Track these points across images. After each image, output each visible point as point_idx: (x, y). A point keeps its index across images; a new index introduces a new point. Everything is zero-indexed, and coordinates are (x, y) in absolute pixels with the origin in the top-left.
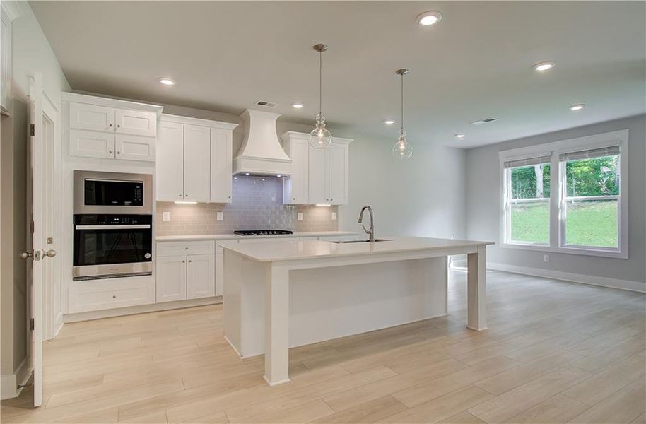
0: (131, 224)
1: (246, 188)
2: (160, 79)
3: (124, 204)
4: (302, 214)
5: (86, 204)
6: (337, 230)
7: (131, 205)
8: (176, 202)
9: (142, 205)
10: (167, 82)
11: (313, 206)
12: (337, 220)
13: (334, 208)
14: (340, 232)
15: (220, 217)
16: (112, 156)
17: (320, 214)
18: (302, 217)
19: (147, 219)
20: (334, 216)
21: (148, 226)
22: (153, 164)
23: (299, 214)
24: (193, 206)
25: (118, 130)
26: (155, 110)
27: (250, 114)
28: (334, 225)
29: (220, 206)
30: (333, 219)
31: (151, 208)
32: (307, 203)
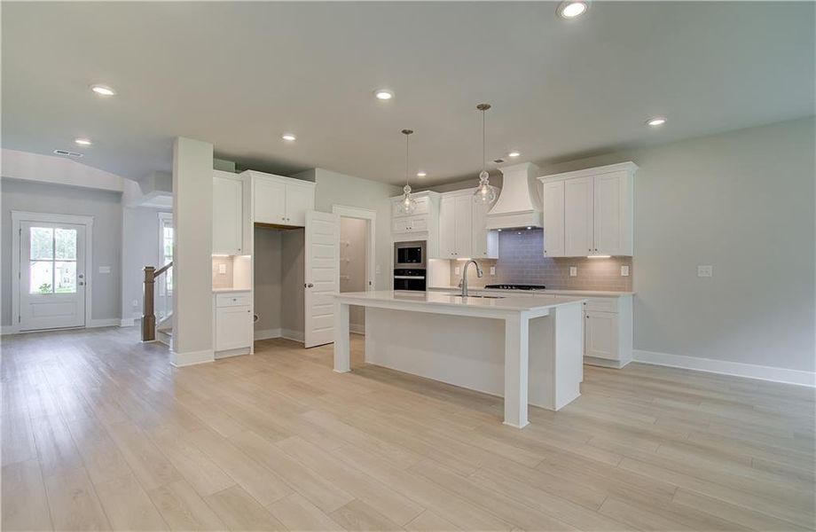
0: (415, 275)
1: (512, 243)
3: (412, 262)
4: (575, 268)
5: (399, 262)
7: (416, 262)
8: (458, 259)
9: (421, 262)
10: (422, 175)
12: (630, 276)
13: (625, 260)
15: (492, 271)
16: (408, 231)
17: (601, 267)
18: (575, 272)
19: (423, 272)
20: (624, 271)
21: (423, 278)
22: (426, 233)
23: (572, 268)
26: (427, 194)
27: (503, 172)
28: (624, 284)
29: (492, 262)
30: (623, 274)
31: (425, 264)
32: (563, 256)
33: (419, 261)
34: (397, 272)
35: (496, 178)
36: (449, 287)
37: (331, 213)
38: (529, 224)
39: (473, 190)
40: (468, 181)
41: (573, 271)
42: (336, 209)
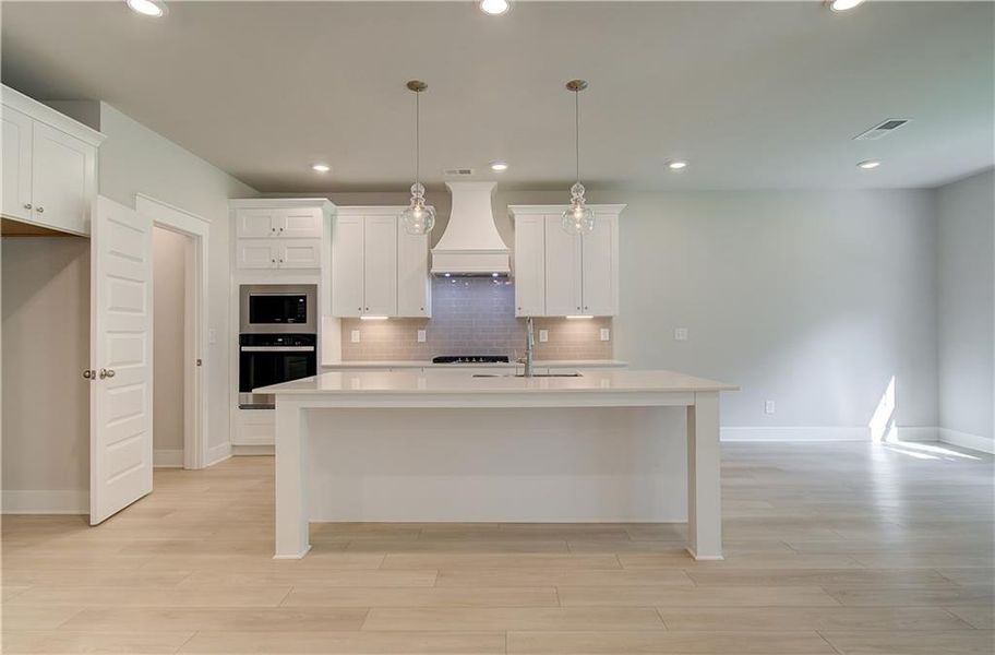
0: (294, 345)
1: (453, 297)
2: (312, 165)
3: (286, 322)
4: (546, 332)
5: (251, 322)
6: (610, 358)
7: (294, 322)
8: (362, 318)
9: (305, 322)
10: (322, 169)
11: (562, 320)
12: (610, 341)
13: (604, 321)
14: (616, 362)
15: (422, 336)
16: (275, 266)
17: (579, 330)
18: (546, 337)
19: (312, 339)
20: (604, 334)
21: (311, 349)
22: (318, 271)
23: (541, 331)
24: (383, 322)
25: (283, 234)
27: (452, 188)
28: (604, 350)
29: (421, 322)
30: (602, 339)
31: (315, 325)
32: (543, 315)
33: (303, 320)
34: (245, 339)
35: (439, 197)
36: (339, 363)
37: (133, 207)
38: (495, 270)
39: (400, 209)
40: (393, 193)
41: (544, 336)
42: (141, 202)
